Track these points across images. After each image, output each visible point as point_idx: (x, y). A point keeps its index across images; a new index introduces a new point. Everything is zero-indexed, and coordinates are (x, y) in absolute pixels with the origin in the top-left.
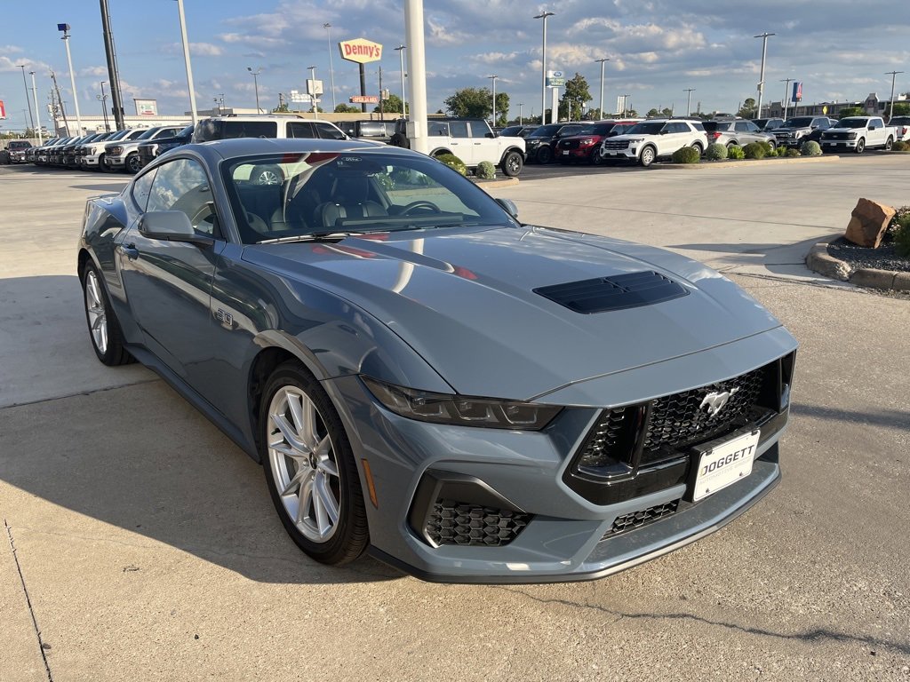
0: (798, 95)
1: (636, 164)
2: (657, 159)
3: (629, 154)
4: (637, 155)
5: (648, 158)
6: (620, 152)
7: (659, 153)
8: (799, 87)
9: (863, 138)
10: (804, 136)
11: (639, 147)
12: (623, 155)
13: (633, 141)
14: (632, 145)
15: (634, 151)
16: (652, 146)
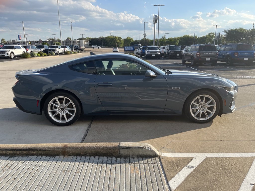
0: (20, 38)
1: (9, 58)
2: (15, 56)
3: (6, 55)
4: (9, 55)
5: (12, 56)
6: (3, 54)
7: (15, 55)
8: (20, 36)
9: (58, 51)
10: (43, 50)
11: (9, 53)
12: (4, 56)
13: (7, 51)
14: (7, 52)
15: (8, 54)
16: (12, 53)
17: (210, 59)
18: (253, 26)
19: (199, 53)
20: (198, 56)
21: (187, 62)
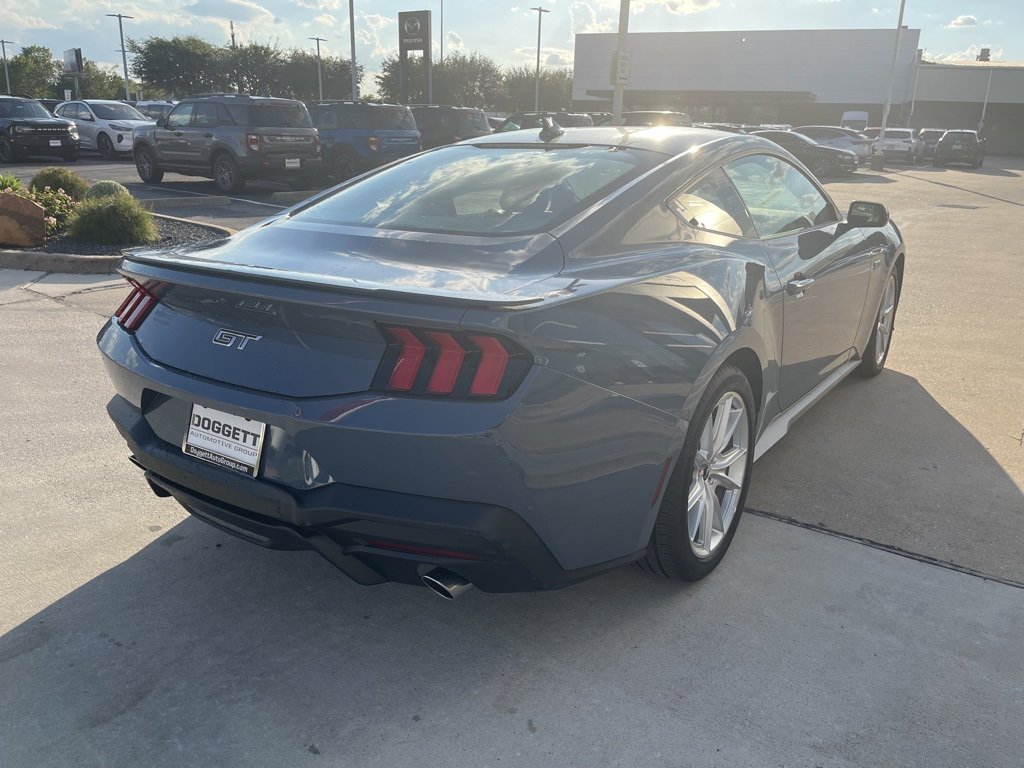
17: (298, 160)
18: (233, 36)
19: (254, 137)
20: (255, 148)
21: (168, 177)
